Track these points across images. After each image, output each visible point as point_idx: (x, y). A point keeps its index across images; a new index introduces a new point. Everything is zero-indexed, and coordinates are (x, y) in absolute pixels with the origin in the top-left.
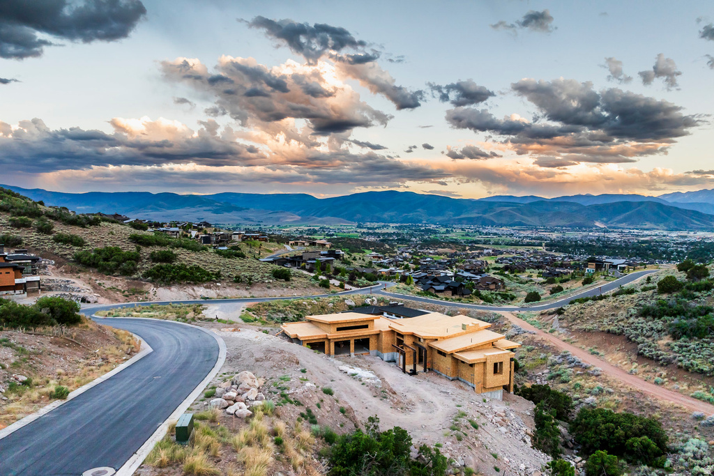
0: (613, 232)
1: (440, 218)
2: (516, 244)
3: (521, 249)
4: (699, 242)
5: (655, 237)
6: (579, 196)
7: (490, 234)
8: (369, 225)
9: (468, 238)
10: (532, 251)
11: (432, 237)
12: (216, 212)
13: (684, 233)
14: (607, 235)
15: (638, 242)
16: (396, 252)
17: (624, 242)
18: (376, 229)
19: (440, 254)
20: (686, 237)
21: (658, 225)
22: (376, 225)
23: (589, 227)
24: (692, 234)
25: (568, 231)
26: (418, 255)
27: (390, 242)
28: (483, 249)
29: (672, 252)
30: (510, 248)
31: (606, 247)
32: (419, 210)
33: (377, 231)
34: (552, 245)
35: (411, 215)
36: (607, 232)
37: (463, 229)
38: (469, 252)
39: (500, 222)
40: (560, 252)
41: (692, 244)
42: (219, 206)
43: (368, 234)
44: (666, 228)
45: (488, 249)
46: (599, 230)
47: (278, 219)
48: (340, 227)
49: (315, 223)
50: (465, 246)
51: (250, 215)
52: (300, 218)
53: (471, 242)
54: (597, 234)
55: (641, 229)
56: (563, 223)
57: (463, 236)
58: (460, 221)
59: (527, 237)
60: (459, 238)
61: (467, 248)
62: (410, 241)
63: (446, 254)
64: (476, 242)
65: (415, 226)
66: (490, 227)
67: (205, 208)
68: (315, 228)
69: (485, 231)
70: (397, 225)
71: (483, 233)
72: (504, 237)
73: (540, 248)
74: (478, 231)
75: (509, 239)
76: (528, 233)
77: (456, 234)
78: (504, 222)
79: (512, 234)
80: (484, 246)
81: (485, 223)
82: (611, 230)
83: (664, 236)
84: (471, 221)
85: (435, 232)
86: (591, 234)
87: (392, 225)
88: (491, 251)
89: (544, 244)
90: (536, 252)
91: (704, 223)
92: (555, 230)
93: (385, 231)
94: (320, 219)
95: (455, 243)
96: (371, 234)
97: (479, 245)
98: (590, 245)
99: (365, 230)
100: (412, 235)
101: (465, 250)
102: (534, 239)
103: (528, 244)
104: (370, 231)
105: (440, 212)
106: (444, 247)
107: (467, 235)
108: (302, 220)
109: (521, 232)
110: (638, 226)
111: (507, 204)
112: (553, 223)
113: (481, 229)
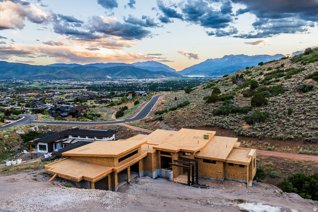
0: (115, 80)
1: (24, 76)
2: (71, 88)
3: (74, 91)
4: (151, 83)
5: (134, 82)
6: (98, 64)
7: (55, 84)
10: (80, 91)
11: (21, 87)
13: (144, 80)
14: (113, 82)
15: (127, 84)
17: (122, 84)
20: (145, 81)
21: (133, 77)
23: (104, 79)
24: (147, 80)
25: (95, 80)
26: (16, 98)
28: (54, 92)
29: (142, 88)
30: (68, 91)
31: (115, 87)
32: (11, 71)
34: (89, 88)
35: (5, 75)
36: (113, 80)
37: (39, 82)
38: (46, 94)
39: (60, 77)
40: (94, 91)
41: (149, 84)
44: (136, 78)
45: (57, 92)
46: (109, 79)
50: (44, 91)
53: (46, 89)
54: (108, 82)
55: (127, 78)
56: (92, 77)
57: (40, 85)
58: (36, 78)
59: (75, 84)
60: (38, 87)
61: (45, 92)
62: (7, 90)
63: (33, 96)
64: (49, 88)
65: (9, 81)
66: (54, 80)
69: (52, 82)
71: (51, 83)
72: (63, 85)
73: (83, 89)
74: (48, 82)
75: (66, 86)
76: (75, 82)
77: (35, 85)
78: (62, 77)
79: (68, 83)
80: (54, 90)
81: (51, 78)
82: (114, 79)
83: (137, 81)
84: (43, 77)
85: (22, 84)
86: (106, 81)
88: (59, 93)
89: (85, 88)
90: (82, 92)
91: (150, 75)
92: (89, 80)
95: (37, 89)
97: (50, 90)
98: (107, 87)
100: (8, 86)
101: (44, 93)
102: (79, 85)
103: (77, 88)
105: (24, 73)
106: (31, 92)
107: (42, 85)
109: (72, 82)
110: (125, 77)
111: (62, 68)
112: (87, 77)
113: (49, 81)
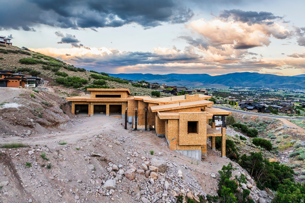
1: (271, 85)
7: (298, 92)
8: (235, 87)
9: (286, 94)
11: (267, 93)
12: (167, 81)
16: (247, 99)
18: (238, 89)
19: (270, 101)
22: (239, 88)
27: (244, 95)
28: (294, 99)
32: (260, 81)
33: (239, 90)
35: (256, 83)
37: (283, 90)
38: (286, 100)
39: (304, 87)
42: (169, 79)
43: (234, 91)
45: (297, 99)
47: (193, 85)
48: (221, 88)
49: (209, 86)
51: (181, 83)
52: (203, 84)
53: (288, 96)
57: (284, 93)
58: (282, 86)
60: (281, 94)
61: (285, 98)
62: (255, 95)
63: (273, 101)
64: (290, 96)
65: (258, 88)
66: (299, 89)
67: (163, 80)
68: (210, 89)
69: (296, 91)
70: (249, 88)
71: (295, 92)
74: (292, 91)
77: (280, 92)
80: (295, 98)
81: (296, 87)
84: (288, 86)
85: (268, 91)
87: (246, 88)
88: (298, 100)
93: (243, 90)
94: (212, 85)
95: (279, 96)
96: (236, 91)
97: (292, 98)
99: (233, 90)
100: (256, 92)
101: (283, 99)
104: (236, 90)
105: (272, 82)
106: (272, 98)
108: (204, 85)
113: (294, 90)
